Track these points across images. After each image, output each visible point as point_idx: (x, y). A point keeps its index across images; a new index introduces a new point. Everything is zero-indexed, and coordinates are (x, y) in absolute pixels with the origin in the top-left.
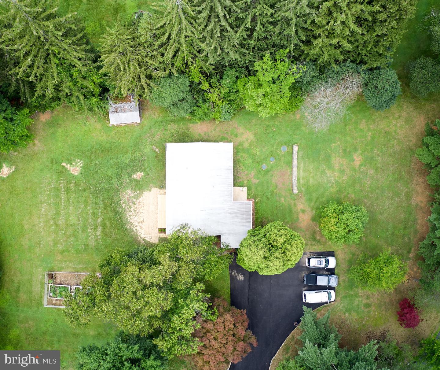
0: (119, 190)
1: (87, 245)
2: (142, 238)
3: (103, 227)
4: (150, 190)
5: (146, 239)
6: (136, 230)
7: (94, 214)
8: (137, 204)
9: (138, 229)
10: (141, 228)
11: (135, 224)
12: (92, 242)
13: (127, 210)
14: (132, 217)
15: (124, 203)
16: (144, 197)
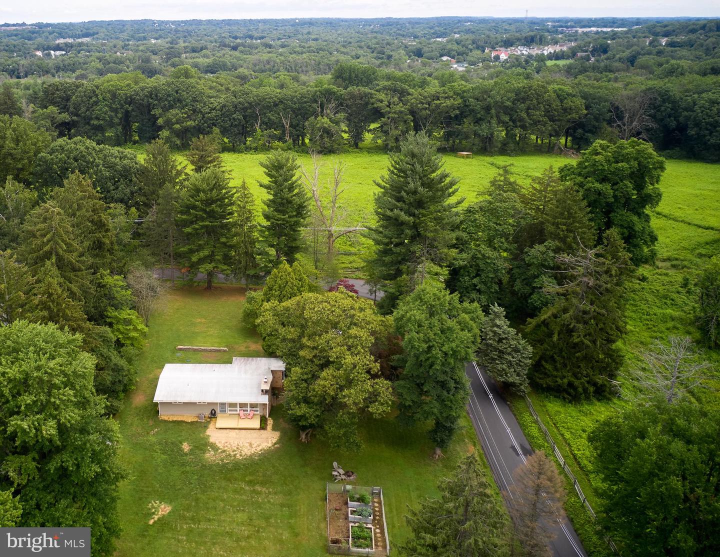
0: (203, 465)
1: (282, 505)
2: (273, 446)
3: (255, 484)
4: (209, 436)
5: (274, 442)
6: (261, 450)
7: (235, 491)
8: (226, 448)
9: (260, 448)
10: (259, 446)
11: (253, 450)
12: (278, 499)
13: (233, 458)
14: (243, 454)
15: (222, 460)
16: (217, 442)
